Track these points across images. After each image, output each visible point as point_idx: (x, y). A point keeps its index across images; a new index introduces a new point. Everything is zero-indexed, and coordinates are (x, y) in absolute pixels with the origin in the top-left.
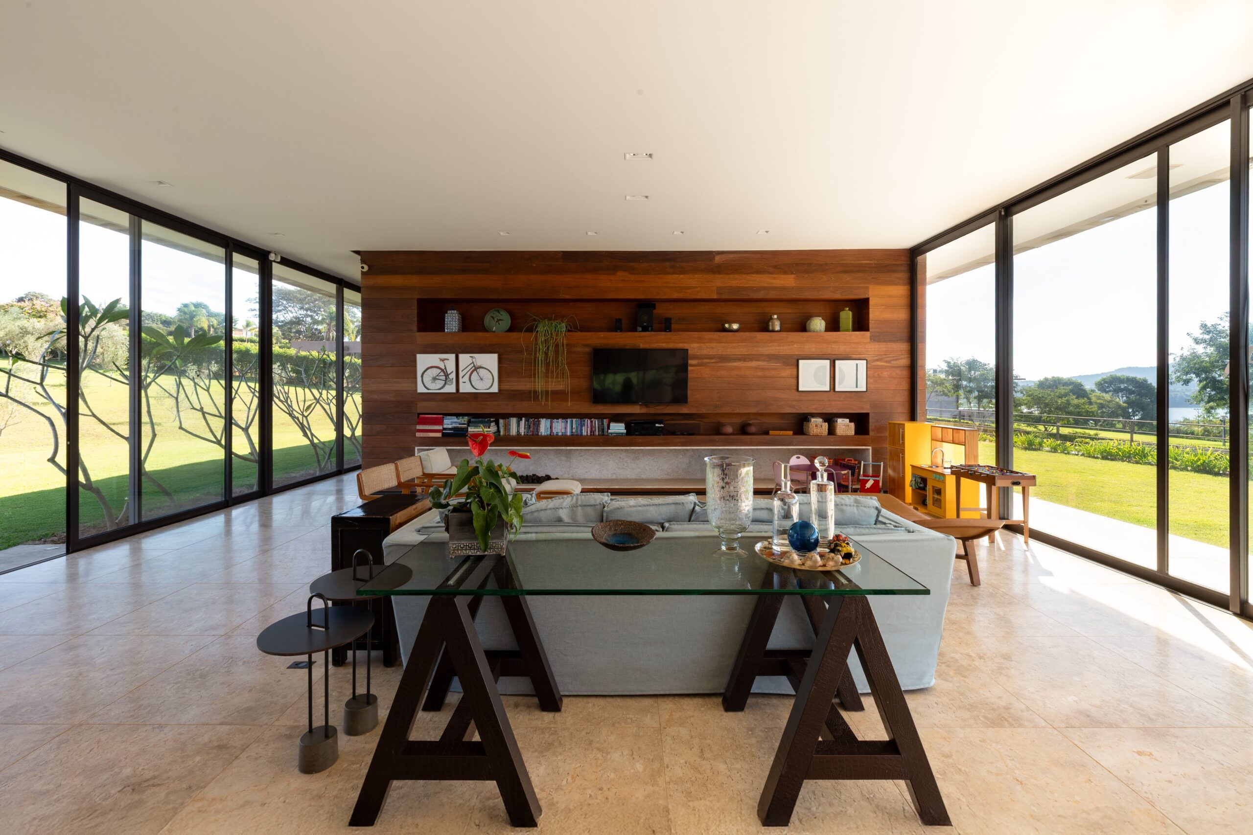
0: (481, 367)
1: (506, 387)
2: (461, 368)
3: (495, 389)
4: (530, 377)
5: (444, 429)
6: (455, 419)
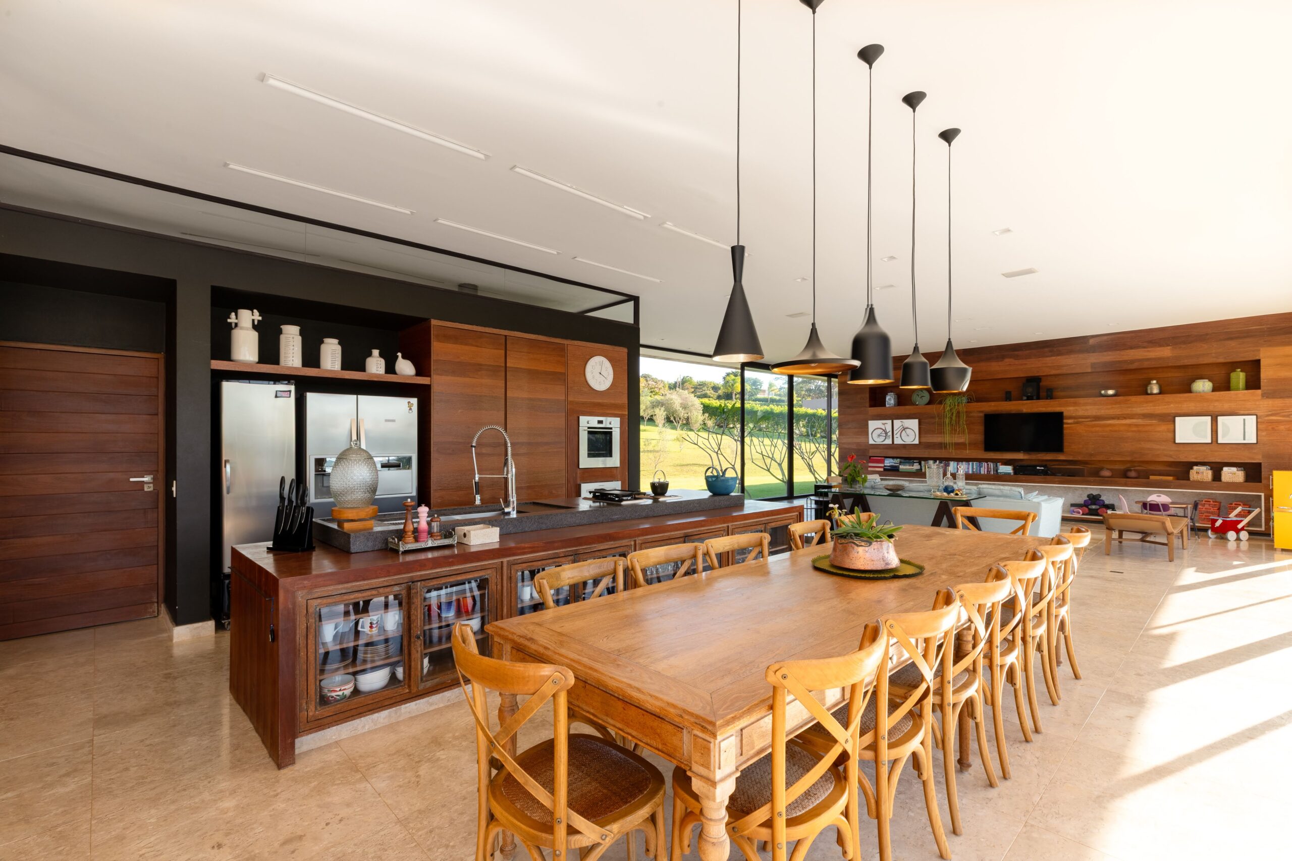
0: (907, 428)
1: (924, 440)
2: (895, 428)
3: (916, 442)
4: (941, 433)
5: (885, 466)
6: (891, 460)
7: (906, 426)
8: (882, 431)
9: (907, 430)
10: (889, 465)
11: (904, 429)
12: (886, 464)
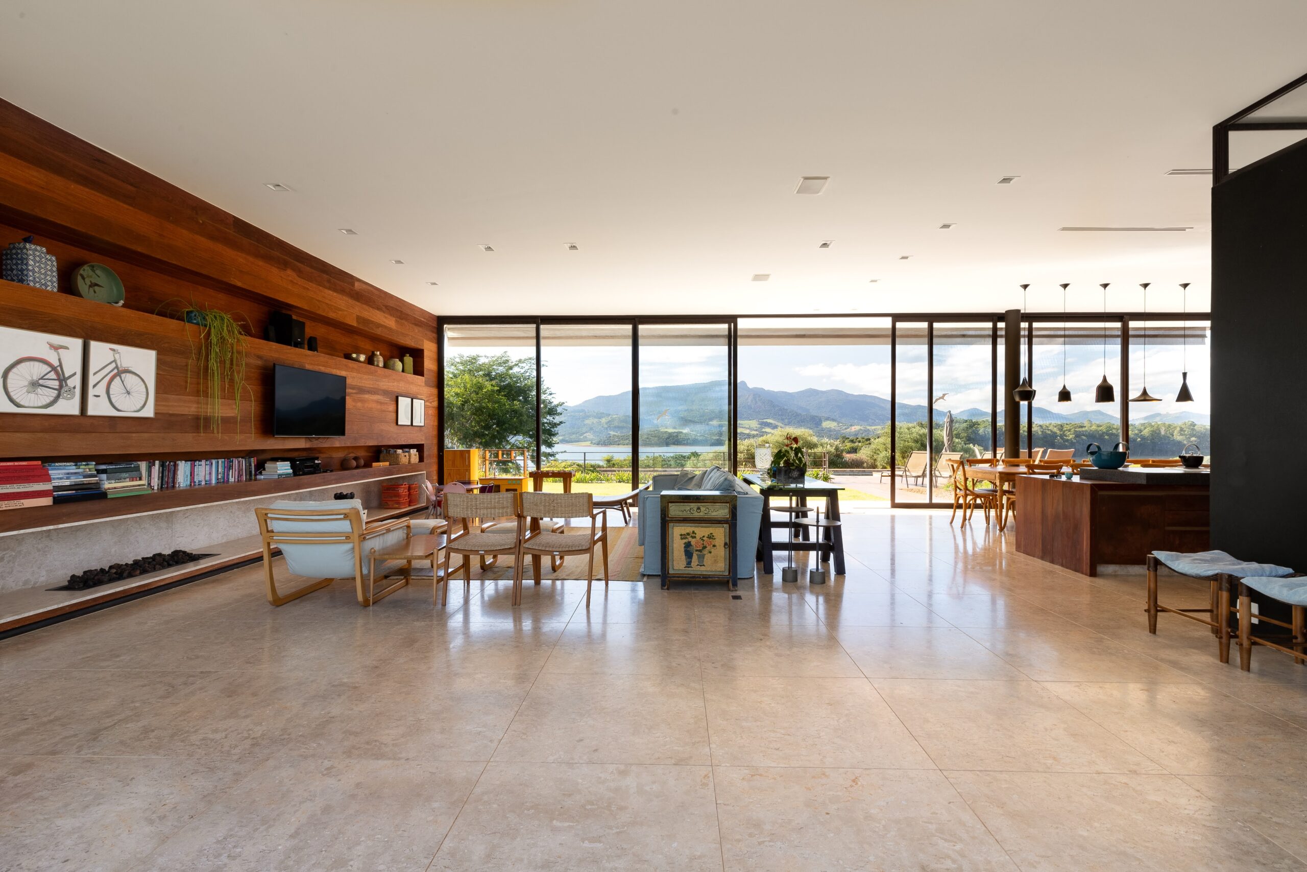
0: (127, 371)
1: (164, 410)
2: (93, 367)
3: (149, 412)
5: (57, 488)
6: (71, 468)
7: (125, 363)
8: (47, 369)
9: (128, 378)
10: (67, 483)
11: (120, 372)
12: (57, 483)
